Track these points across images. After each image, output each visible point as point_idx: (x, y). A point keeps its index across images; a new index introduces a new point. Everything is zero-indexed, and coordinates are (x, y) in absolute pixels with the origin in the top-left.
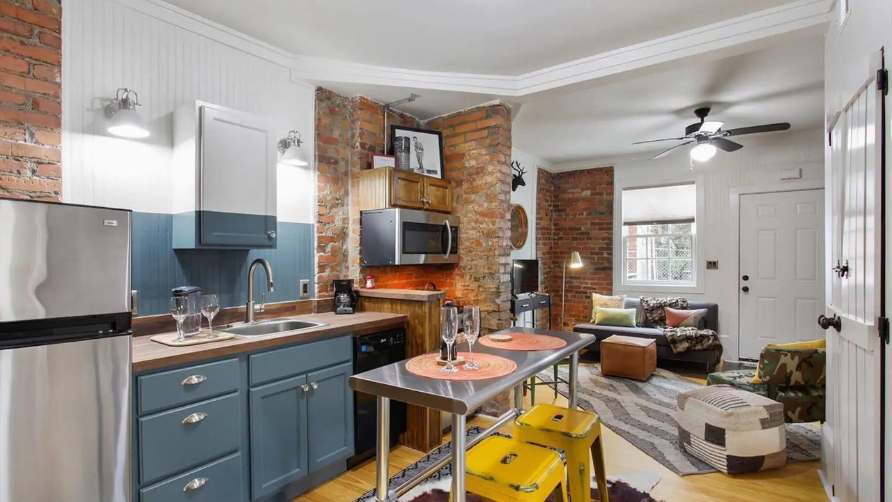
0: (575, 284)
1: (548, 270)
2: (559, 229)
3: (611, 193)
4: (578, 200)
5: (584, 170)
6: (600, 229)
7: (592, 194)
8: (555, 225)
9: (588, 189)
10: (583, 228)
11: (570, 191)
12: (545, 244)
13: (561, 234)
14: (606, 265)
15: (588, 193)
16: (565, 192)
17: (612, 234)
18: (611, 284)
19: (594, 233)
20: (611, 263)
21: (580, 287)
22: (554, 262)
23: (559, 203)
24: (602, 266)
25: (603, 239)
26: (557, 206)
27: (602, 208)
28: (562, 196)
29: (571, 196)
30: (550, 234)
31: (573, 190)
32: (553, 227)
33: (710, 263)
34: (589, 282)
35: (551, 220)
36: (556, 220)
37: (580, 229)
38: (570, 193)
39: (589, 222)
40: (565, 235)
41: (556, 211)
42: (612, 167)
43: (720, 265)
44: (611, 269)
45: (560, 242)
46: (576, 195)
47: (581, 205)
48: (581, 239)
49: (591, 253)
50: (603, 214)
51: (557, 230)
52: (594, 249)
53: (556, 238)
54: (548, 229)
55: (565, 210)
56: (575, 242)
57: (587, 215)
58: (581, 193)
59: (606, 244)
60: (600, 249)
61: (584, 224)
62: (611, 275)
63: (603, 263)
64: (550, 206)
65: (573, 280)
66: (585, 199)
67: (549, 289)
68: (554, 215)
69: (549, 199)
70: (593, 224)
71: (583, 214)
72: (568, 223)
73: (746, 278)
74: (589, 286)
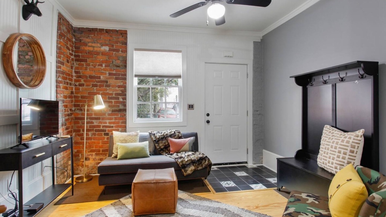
0: (95, 124)
1: (70, 112)
2: (80, 77)
3: (125, 51)
4: (97, 53)
5: (103, 29)
6: (116, 79)
7: (110, 50)
8: (76, 72)
9: (107, 45)
10: (102, 77)
11: (90, 44)
12: (66, 88)
13: (82, 81)
14: (121, 107)
15: (107, 48)
16: (85, 44)
17: (126, 83)
18: (125, 123)
19: (112, 81)
20: (125, 106)
21: (99, 126)
22: (75, 106)
23: (80, 54)
24: (117, 109)
25: (119, 87)
26: (78, 56)
27: (119, 62)
28: (82, 48)
29: (91, 49)
30: (71, 80)
31: (93, 45)
32: (74, 74)
33: (190, 106)
34: (108, 121)
35: (72, 68)
36: (77, 68)
37: (99, 78)
38: (89, 46)
39: (107, 72)
40: (85, 81)
41: (77, 60)
42: (126, 31)
43: (195, 107)
44: (125, 110)
45: (81, 88)
46: (96, 49)
47: (101, 58)
48: (100, 86)
49: (109, 98)
50: (119, 67)
51: (78, 77)
52: (112, 94)
53: (77, 84)
54: (69, 75)
55: (86, 61)
56: (95, 88)
57: (106, 66)
58: (100, 47)
59: (121, 91)
60: (116, 94)
61: (102, 73)
62: (125, 115)
63: (119, 106)
64: (71, 54)
65: (93, 121)
66: (104, 53)
67: (70, 130)
68: (76, 64)
69: (71, 48)
70: (110, 74)
71: (102, 66)
72: (88, 72)
73: (208, 115)
74: (108, 124)
